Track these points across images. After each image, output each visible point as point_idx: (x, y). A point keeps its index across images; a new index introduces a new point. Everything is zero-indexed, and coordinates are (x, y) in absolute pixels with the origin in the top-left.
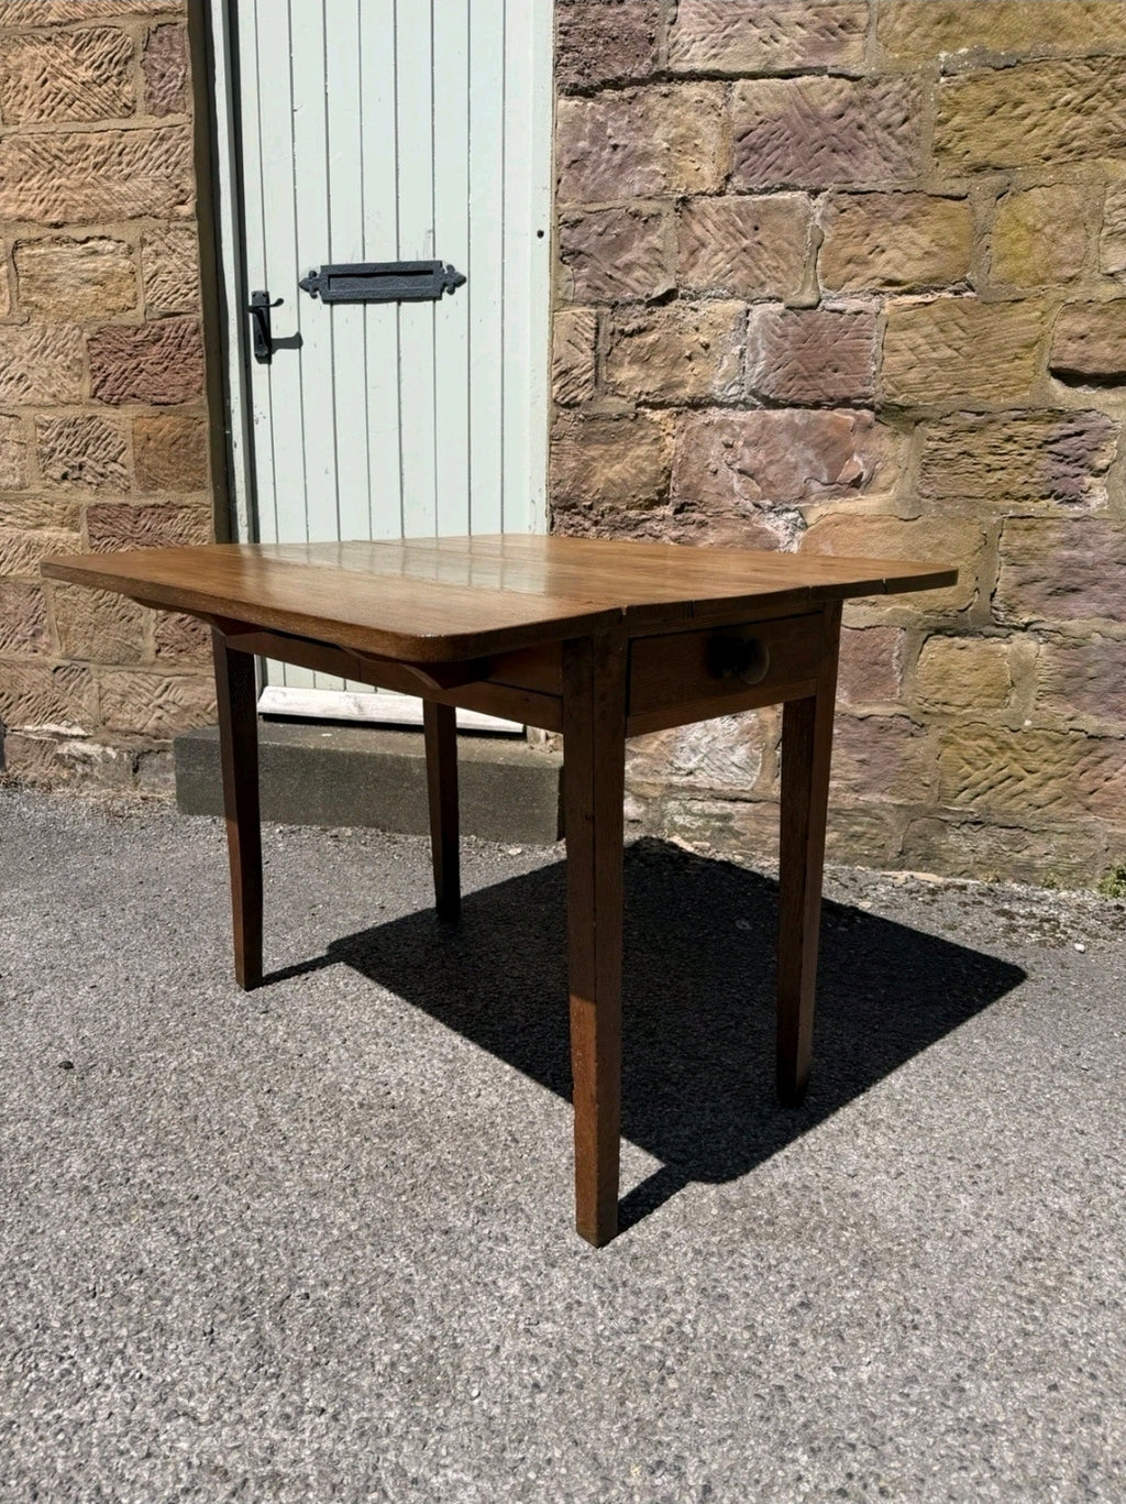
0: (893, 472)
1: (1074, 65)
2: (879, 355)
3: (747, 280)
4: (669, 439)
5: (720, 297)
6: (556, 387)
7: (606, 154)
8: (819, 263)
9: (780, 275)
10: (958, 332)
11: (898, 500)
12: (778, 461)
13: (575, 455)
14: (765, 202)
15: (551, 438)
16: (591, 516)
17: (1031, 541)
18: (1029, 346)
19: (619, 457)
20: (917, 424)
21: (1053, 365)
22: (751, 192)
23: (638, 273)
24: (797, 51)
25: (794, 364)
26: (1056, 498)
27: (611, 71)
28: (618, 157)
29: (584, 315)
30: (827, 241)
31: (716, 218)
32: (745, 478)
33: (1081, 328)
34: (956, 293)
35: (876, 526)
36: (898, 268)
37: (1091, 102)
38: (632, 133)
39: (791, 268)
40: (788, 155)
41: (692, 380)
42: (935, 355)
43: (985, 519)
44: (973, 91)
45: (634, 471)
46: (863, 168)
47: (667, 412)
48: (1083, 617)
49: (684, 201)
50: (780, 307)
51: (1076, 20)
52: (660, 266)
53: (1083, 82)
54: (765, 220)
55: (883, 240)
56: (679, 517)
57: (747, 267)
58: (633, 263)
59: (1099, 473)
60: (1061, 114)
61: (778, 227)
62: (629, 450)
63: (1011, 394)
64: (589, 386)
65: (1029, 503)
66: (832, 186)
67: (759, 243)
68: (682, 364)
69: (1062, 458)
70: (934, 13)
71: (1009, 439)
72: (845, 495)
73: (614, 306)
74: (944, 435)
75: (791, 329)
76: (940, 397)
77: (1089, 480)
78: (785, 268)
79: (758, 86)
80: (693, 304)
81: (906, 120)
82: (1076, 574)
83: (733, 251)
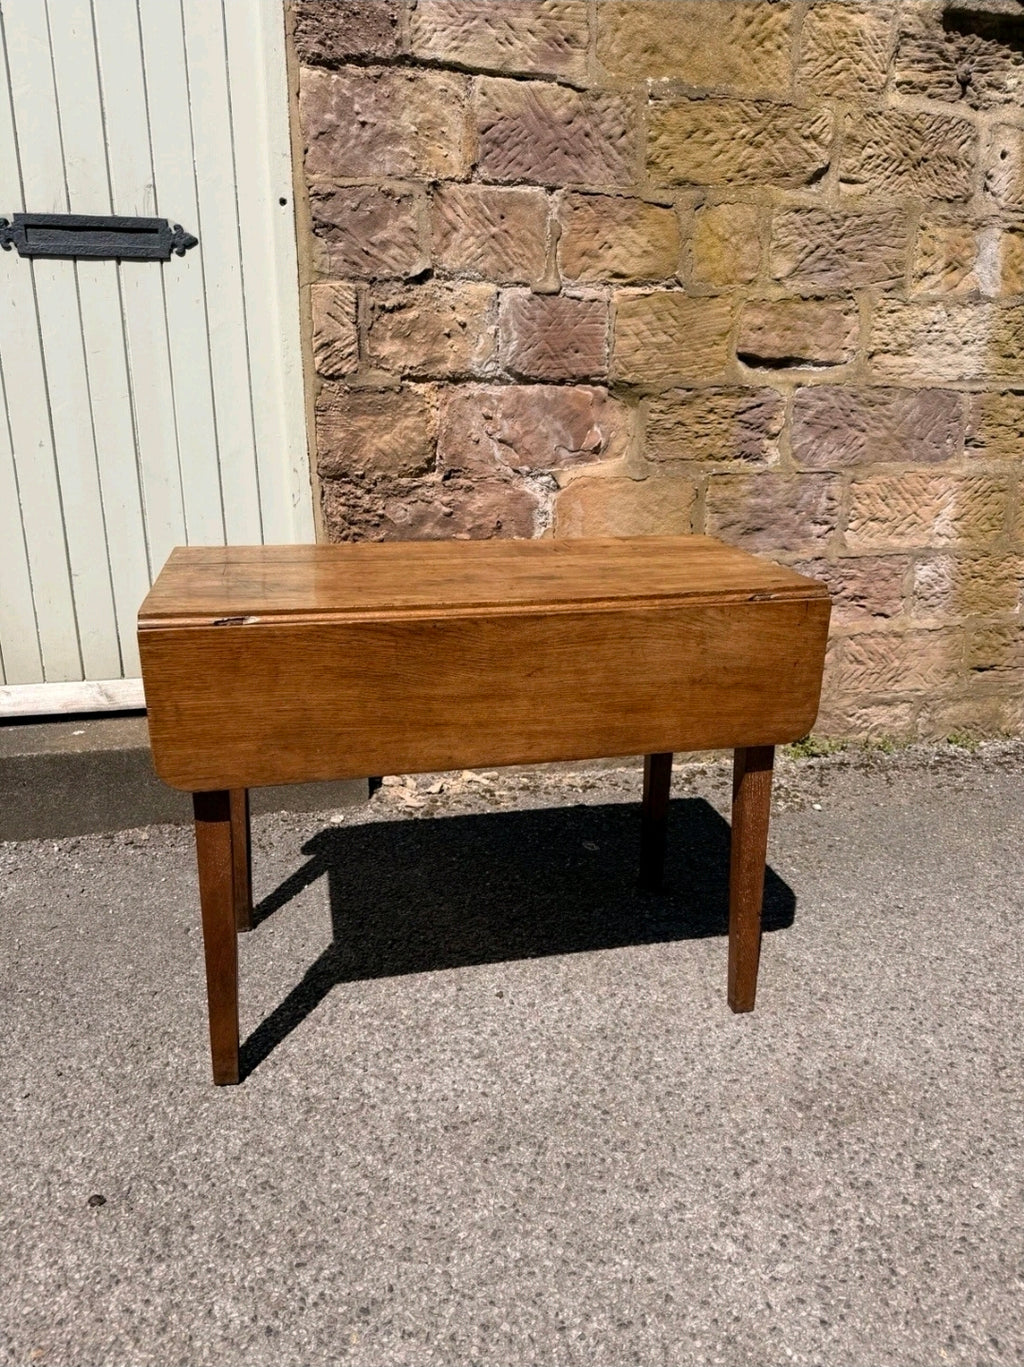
0: (624, 439)
1: (747, 105)
2: (611, 339)
3: (497, 265)
4: (433, 410)
5: (472, 279)
6: (318, 359)
7: (354, 129)
8: (558, 253)
9: (525, 262)
10: (671, 321)
11: (630, 463)
12: (532, 432)
13: (343, 426)
14: (510, 193)
15: (317, 409)
16: (363, 484)
17: (727, 493)
18: (723, 335)
19: (387, 428)
20: (641, 398)
21: (740, 350)
22: (496, 183)
23: (394, 251)
24: (529, 56)
25: (542, 344)
26: (745, 457)
27: (355, 47)
28: (367, 134)
29: (344, 289)
30: (564, 234)
31: (466, 204)
32: (504, 447)
33: (758, 321)
34: (668, 287)
35: (616, 486)
36: (623, 262)
37: (759, 138)
38: (380, 112)
39: (535, 256)
40: (526, 152)
41: (452, 356)
42: (654, 340)
43: (695, 477)
44: (674, 116)
45: (403, 441)
46: (591, 172)
47: (430, 385)
48: (765, 550)
49: (435, 185)
50: (527, 292)
51: (747, 68)
52: (415, 246)
53: (753, 121)
54: (510, 209)
55: (610, 237)
56: (448, 483)
57: (496, 252)
58: (389, 241)
59: (773, 437)
60: (739, 144)
61: (520, 219)
62: (397, 421)
63: (711, 374)
64: (353, 359)
65: (726, 462)
66: (567, 186)
67: (506, 231)
68: (442, 341)
69: (748, 425)
70: (641, 43)
71: (711, 411)
72: (588, 460)
73: (372, 282)
74: (663, 408)
75: (538, 313)
76: (659, 376)
77: (767, 442)
78: (530, 256)
79: (498, 83)
80: (447, 284)
81: (624, 133)
82: (760, 517)
83: (483, 237)
